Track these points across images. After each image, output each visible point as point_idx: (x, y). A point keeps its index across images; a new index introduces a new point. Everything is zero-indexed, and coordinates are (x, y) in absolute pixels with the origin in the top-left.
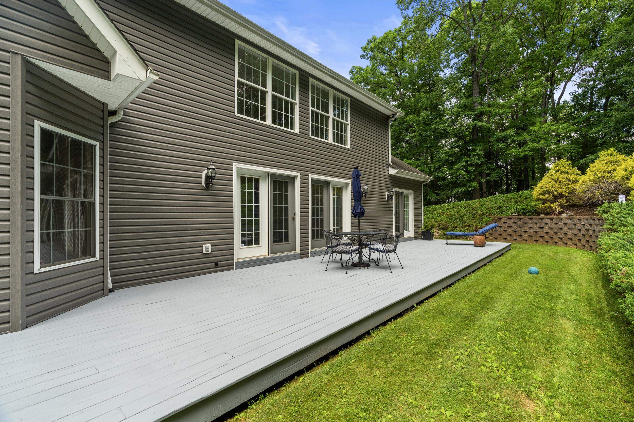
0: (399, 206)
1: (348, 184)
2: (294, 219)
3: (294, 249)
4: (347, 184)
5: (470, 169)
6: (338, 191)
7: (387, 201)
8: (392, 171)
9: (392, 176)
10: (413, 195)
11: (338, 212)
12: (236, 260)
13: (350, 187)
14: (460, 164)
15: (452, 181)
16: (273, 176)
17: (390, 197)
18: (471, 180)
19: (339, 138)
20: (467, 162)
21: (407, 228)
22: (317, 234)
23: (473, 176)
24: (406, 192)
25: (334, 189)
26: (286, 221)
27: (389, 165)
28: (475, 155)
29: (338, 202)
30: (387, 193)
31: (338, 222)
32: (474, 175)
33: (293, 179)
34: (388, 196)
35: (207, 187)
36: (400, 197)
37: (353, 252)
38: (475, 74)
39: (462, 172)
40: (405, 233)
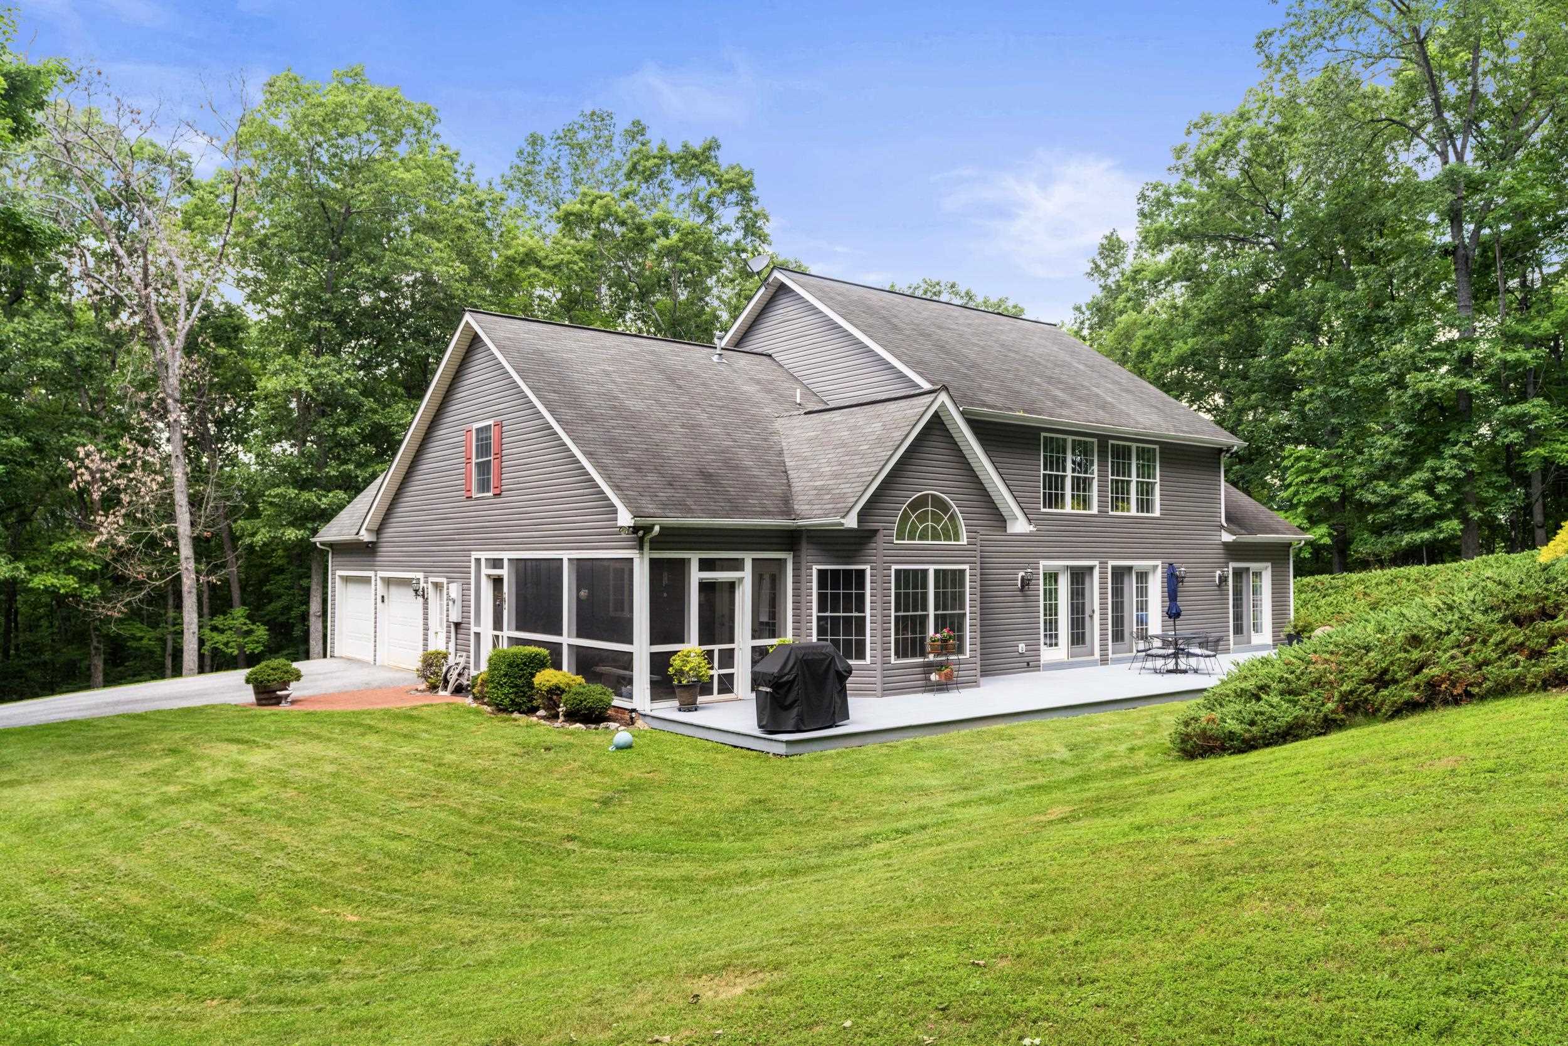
0: (1241, 591)
1: (1157, 566)
2: (1091, 617)
3: (1092, 654)
4: (1155, 567)
5: (1440, 488)
6: (1143, 576)
7: (1219, 586)
8: (1227, 537)
9: (1226, 545)
10: (1270, 569)
11: (1143, 606)
12: (1042, 662)
13: (1159, 570)
14: (1417, 476)
15: (1401, 516)
16: (1072, 568)
17: (1223, 579)
18: (1444, 516)
19: (1145, 505)
20: (1433, 470)
21: (1257, 628)
22: (1118, 636)
23: (1449, 506)
24: (1254, 566)
25: (1137, 573)
26: (1083, 619)
27: (1222, 527)
28: (1453, 456)
29: (1142, 592)
30: (1218, 572)
31: (1142, 621)
32: (1453, 502)
33: (1091, 569)
34: (1220, 577)
35: (1022, 589)
36: (1244, 576)
37: (1168, 656)
38: (1461, 252)
39: (1421, 496)
40: (1253, 638)
